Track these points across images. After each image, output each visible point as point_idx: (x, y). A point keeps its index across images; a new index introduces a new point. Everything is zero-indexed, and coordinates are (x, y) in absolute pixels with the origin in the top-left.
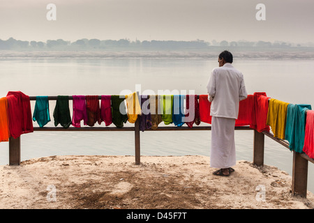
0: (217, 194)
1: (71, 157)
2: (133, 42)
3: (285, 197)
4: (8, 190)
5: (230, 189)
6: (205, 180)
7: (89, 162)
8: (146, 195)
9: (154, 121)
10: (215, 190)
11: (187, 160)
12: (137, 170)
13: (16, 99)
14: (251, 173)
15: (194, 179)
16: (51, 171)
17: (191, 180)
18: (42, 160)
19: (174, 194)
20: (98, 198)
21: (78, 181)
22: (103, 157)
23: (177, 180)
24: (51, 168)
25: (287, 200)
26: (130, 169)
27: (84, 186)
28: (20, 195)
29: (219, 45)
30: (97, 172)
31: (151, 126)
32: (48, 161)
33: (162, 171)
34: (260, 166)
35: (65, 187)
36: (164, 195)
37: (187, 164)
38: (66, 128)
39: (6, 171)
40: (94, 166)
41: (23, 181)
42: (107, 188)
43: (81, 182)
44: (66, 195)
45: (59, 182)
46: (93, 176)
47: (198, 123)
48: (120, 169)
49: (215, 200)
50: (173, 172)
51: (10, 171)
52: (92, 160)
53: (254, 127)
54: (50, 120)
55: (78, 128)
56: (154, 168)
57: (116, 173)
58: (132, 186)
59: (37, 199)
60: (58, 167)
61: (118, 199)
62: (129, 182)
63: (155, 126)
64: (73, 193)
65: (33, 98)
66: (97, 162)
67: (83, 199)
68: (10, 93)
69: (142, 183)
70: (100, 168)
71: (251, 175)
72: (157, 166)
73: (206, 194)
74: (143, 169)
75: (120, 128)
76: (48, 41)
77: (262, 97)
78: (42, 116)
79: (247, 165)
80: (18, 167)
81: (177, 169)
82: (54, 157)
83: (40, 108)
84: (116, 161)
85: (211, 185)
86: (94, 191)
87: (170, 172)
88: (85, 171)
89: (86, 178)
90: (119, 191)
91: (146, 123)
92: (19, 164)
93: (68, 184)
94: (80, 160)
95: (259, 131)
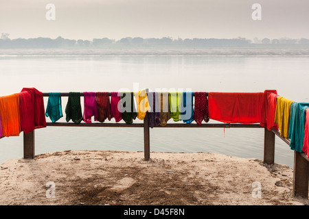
0: (217, 192)
1: (84, 152)
2: (175, 40)
3: (286, 197)
4: (15, 183)
5: (232, 187)
6: (209, 178)
7: (100, 157)
8: (146, 192)
9: (163, 118)
10: (216, 188)
11: (197, 157)
12: (145, 166)
13: (30, 95)
14: (259, 171)
15: (199, 177)
16: (61, 165)
17: (195, 177)
18: (57, 154)
19: (173, 190)
20: (98, 193)
21: (83, 175)
22: (116, 152)
23: (180, 177)
24: (62, 162)
25: (287, 200)
26: (138, 165)
27: (89, 180)
28: (24, 188)
29: (261, 43)
30: (104, 168)
31: (160, 122)
32: (61, 155)
33: (169, 167)
34: (270, 164)
35: (70, 181)
36: (163, 192)
37: (195, 161)
38: (77, 124)
39: (20, 164)
40: (104, 161)
41: (32, 174)
42: (109, 183)
43: (86, 177)
44: (68, 189)
45: (65, 176)
46: (100, 170)
47: (207, 121)
48: (129, 164)
49: (213, 199)
50: (180, 169)
51: (22, 164)
52: (104, 155)
53: (264, 125)
54: (62, 116)
55: (89, 124)
56: (162, 164)
57: (123, 168)
58: (135, 182)
59: (39, 192)
60: (69, 161)
61: (117, 194)
62: (133, 177)
63: (164, 122)
64: (74, 188)
65: (47, 95)
66: (108, 158)
67: (82, 194)
68: (24, 89)
69: (145, 179)
70: (109, 163)
71: (258, 174)
72: (165, 162)
73: (205, 192)
74: (151, 165)
75: (129, 124)
76: (94, 39)
77: (272, 94)
78: (54, 111)
79: (256, 163)
80: (31, 160)
81: (185, 166)
82: (69, 151)
83: (53, 104)
84: (127, 156)
85: (213, 183)
86: (96, 186)
87: (177, 169)
88: (93, 166)
89: (93, 172)
90: (120, 186)
91: (154, 119)
92: (33, 158)
93: (73, 178)
94: (93, 155)
95: (268, 129)
